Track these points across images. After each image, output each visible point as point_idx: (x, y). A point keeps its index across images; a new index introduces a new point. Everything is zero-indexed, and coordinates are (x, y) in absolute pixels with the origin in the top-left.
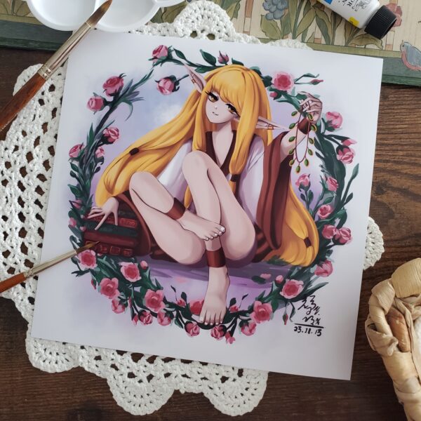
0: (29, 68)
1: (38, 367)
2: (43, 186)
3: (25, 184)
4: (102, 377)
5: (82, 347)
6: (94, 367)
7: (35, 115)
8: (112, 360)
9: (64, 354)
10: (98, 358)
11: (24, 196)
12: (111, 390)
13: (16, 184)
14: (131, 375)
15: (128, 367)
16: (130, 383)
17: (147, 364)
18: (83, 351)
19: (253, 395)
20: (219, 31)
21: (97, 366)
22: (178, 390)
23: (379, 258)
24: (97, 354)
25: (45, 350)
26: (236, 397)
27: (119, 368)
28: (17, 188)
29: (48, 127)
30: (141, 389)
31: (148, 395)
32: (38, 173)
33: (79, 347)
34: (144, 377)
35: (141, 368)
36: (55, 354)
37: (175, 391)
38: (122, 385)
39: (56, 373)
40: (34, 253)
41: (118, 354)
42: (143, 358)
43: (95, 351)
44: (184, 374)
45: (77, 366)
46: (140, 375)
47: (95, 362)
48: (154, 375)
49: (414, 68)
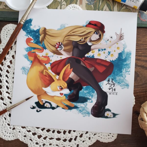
0: (7, 25)
1: (2, 138)
2: (9, 70)
3: (2, 69)
4: (26, 143)
6: (23, 139)
8: (30, 137)
9: (13, 134)
10: (25, 136)
11: (2, 73)
14: (37, 143)
15: (36, 140)
16: (36, 146)
17: (43, 140)
18: (20, 133)
21: (24, 139)
27: (32, 140)
29: (13, 48)
32: (7, 65)
33: (18, 132)
34: (42, 144)
35: (41, 141)
36: (9, 134)
39: (9, 141)
40: (4, 95)
41: (33, 135)
42: (42, 137)
43: (24, 134)
44: (57, 144)
45: (17, 139)
46: (40, 144)
47: (24, 138)
48: (45, 144)
49: (144, 20)
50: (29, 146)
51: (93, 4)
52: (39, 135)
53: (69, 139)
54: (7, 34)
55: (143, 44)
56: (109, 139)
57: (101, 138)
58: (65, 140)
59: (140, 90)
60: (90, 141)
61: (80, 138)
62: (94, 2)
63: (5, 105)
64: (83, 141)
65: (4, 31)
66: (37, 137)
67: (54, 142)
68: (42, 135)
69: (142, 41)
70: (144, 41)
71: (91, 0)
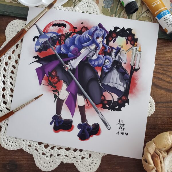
0: (13, 21)
1: (4, 147)
2: (14, 70)
3: (6, 69)
4: (31, 154)
5: (23, 141)
6: (27, 149)
8: (36, 147)
9: (15, 143)
10: (30, 146)
11: (6, 74)
12: (34, 159)
13: (3, 68)
14: (43, 154)
15: (42, 150)
16: (42, 157)
17: (51, 149)
18: (24, 142)
19: (94, 166)
20: (94, 13)
21: (29, 149)
22: (63, 162)
23: (153, 113)
24: (29, 144)
25: (7, 140)
26: (87, 166)
27: (38, 150)
28: (3, 70)
29: (19, 46)
30: (47, 160)
31: (50, 163)
32: (12, 65)
33: (22, 140)
34: (49, 155)
35: (48, 151)
36: (11, 142)
37: (61, 162)
38: (39, 158)
39: (11, 150)
40: (8, 98)
41: (39, 144)
42: (49, 147)
43: (29, 143)
44: (66, 155)
45: (20, 148)
46: (47, 154)
47: (28, 147)
48: (53, 154)
50: (35, 156)
51: (110, 8)
52: (46, 144)
53: (79, 149)
54: (12, 31)
58: (75, 150)
63: (8, 110)
65: (10, 27)
66: (44, 146)
68: (49, 145)
71: (108, 3)
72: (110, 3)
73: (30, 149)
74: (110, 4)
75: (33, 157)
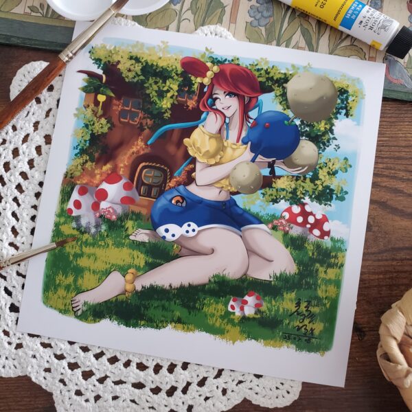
4: (48, 390)
5: (34, 356)
6: (42, 379)
7: (29, 112)
8: (62, 374)
9: (14, 359)
10: (48, 370)
12: (56, 405)
14: (78, 393)
15: (76, 384)
16: (76, 400)
17: (97, 383)
18: (34, 360)
21: (45, 378)
24: (47, 366)
27: (67, 383)
30: (87, 408)
33: (31, 356)
34: (91, 396)
35: (90, 386)
38: (67, 402)
39: (1, 377)
41: (69, 368)
42: (93, 377)
43: (46, 363)
44: (132, 399)
45: (24, 375)
46: (88, 394)
47: (43, 373)
48: (101, 395)
49: (396, 82)
50: (57, 397)
51: (265, 26)
52: (87, 369)
53: (168, 387)
55: (390, 144)
56: (277, 397)
57: (257, 394)
58: (156, 391)
59: (371, 268)
60: (224, 398)
61: (198, 388)
62: (267, 20)
64: (207, 399)
66: (81, 374)
67: (127, 391)
68: (94, 371)
69: (388, 135)
70: (392, 137)
71: (260, 14)
72: (266, 14)
73: (47, 378)
74: (266, 18)
75: (52, 399)
